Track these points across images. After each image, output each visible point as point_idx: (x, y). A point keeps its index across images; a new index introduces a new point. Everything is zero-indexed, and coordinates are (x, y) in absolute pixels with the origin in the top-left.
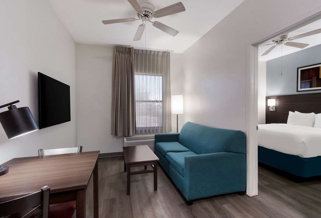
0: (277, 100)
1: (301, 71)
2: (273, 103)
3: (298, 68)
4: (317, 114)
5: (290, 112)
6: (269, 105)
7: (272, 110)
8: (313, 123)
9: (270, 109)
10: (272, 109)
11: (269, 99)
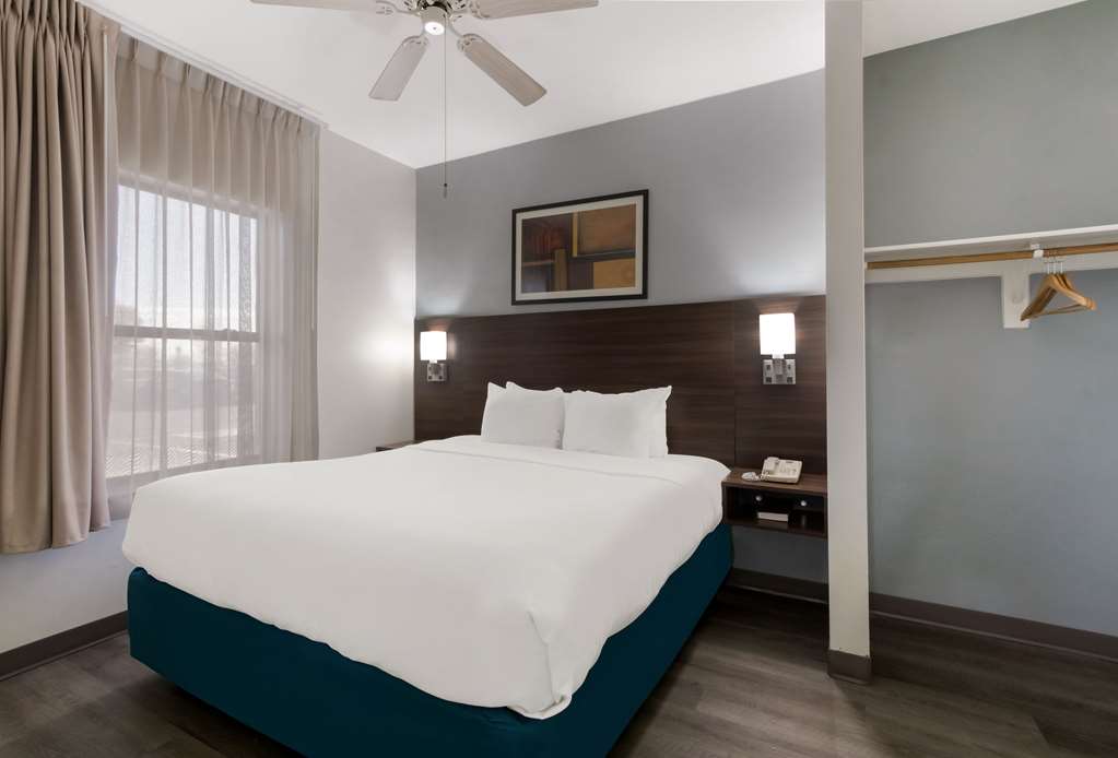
0: (452, 335)
1: (524, 221)
2: (437, 347)
3: (515, 212)
4: (570, 392)
5: (492, 388)
6: (423, 357)
7: (435, 378)
8: (559, 431)
9: (429, 374)
10: (436, 372)
11: (427, 329)
